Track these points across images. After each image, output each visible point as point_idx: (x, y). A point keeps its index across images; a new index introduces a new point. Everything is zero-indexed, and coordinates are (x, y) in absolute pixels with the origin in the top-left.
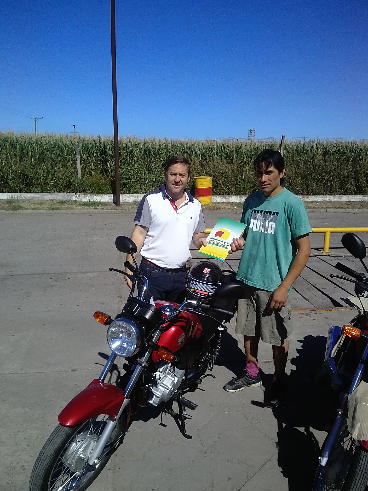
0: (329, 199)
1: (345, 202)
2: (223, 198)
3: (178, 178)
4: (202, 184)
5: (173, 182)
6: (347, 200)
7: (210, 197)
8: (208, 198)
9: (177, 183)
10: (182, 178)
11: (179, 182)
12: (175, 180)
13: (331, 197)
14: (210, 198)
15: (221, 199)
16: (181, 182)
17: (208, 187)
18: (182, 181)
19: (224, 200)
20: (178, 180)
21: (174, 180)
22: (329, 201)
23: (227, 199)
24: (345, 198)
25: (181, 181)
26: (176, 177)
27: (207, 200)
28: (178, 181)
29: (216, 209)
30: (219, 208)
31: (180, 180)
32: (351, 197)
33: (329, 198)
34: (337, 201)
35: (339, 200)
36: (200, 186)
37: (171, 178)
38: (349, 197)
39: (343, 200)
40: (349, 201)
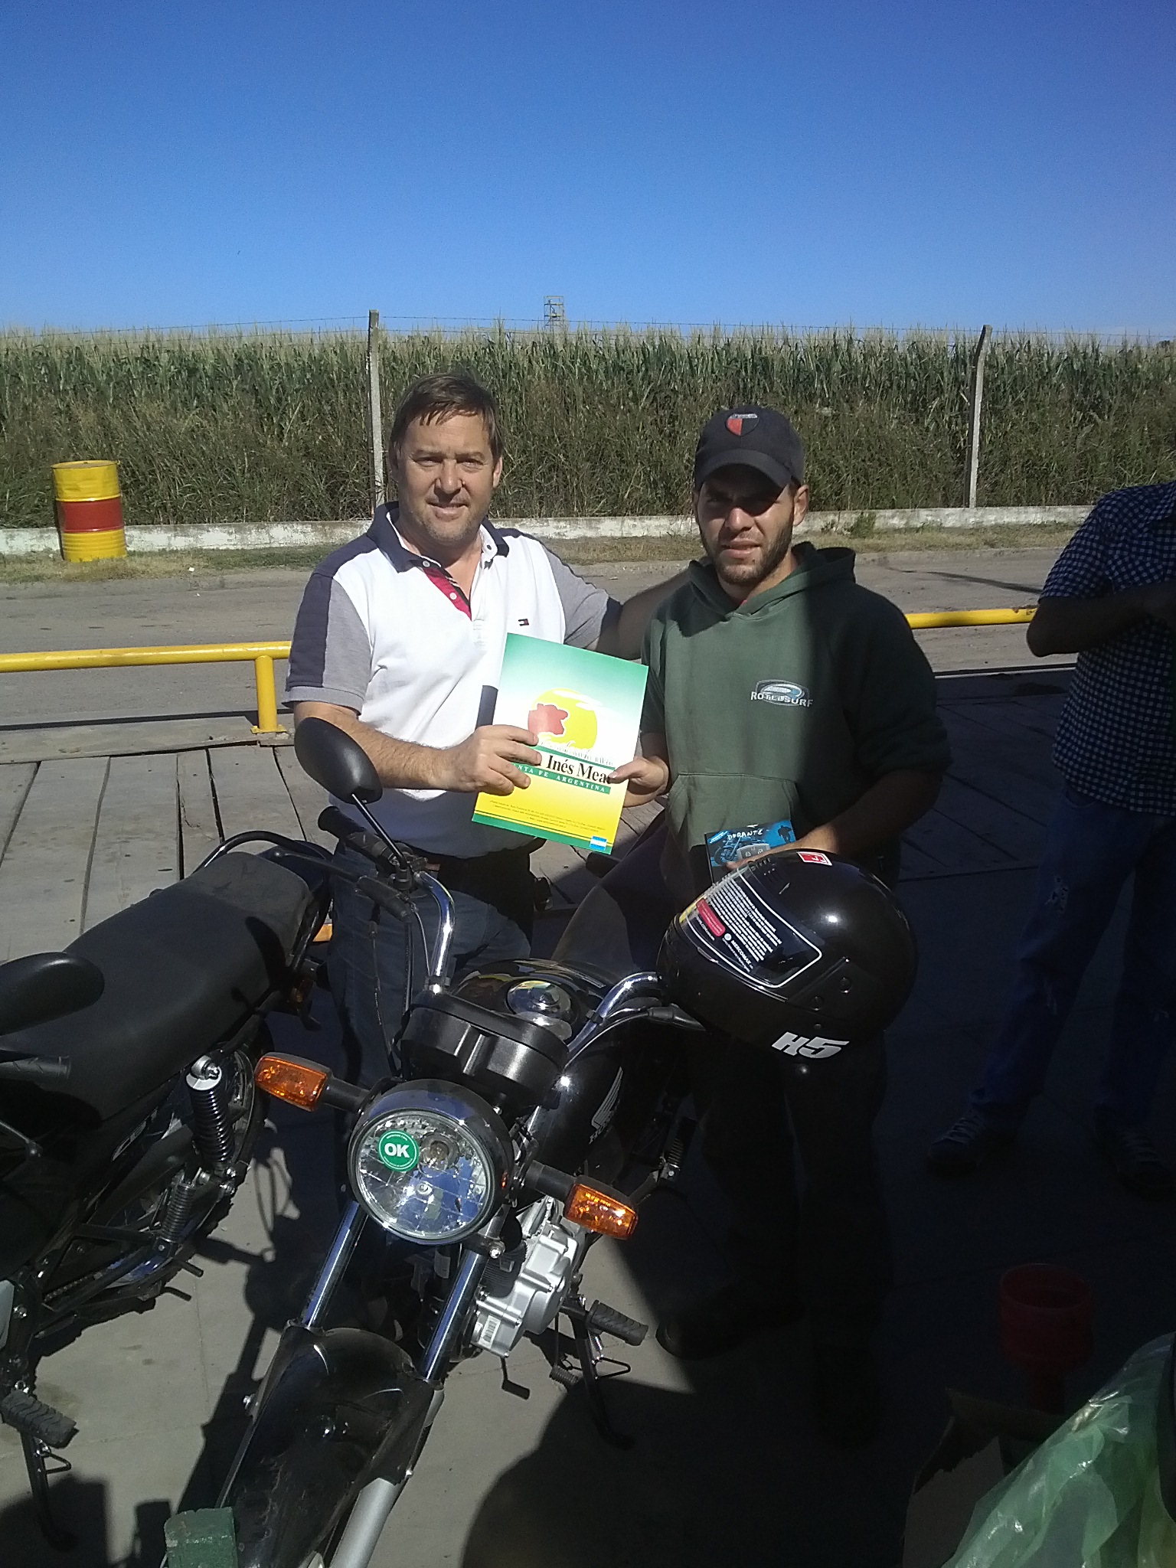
0: (557, 531)
1: (613, 538)
2: (175, 536)
3: (453, 475)
4: (77, 489)
5: (431, 493)
6: (618, 534)
7: (118, 533)
8: (105, 535)
9: (444, 498)
10: (470, 472)
11: (458, 491)
12: (439, 483)
13: (562, 524)
14: (114, 537)
15: (169, 538)
16: (463, 490)
17: (101, 497)
18: (471, 486)
19: (180, 542)
20: (450, 484)
21: (435, 482)
22: (557, 537)
23: (191, 539)
24: (610, 527)
25: (463, 486)
26: (443, 471)
27: (106, 544)
28: (453, 489)
29: (121, 576)
30: (131, 574)
31: (460, 485)
32: (629, 522)
33: (557, 528)
34: (586, 538)
35: (590, 534)
36: (69, 496)
37: (422, 476)
38: (623, 522)
39: (603, 534)
40: (625, 535)
